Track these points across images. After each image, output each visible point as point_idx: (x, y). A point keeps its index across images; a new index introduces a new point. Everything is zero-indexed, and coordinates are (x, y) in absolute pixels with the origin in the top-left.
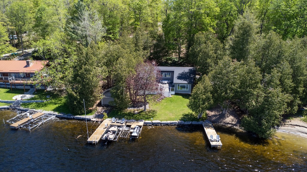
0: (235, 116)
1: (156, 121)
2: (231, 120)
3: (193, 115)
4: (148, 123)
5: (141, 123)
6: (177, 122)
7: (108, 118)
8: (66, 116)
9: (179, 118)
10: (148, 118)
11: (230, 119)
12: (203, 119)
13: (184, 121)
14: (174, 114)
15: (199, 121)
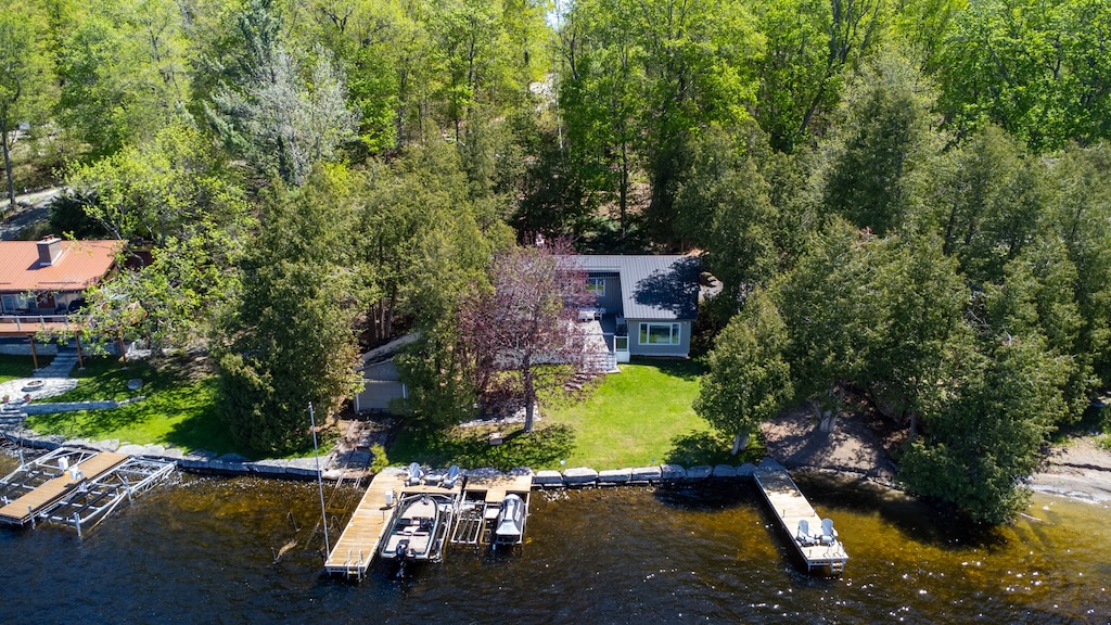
0: (865, 440)
1: (579, 469)
2: (854, 456)
3: (713, 441)
4: (548, 479)
5: (523, 482)
6: (657, 470)
7: (389, 464)
8: (218, 464)
9: (663, 456)
10: (544, 461)
11: (848, 452)
12: (751, 457)
13: (686, 466)
14: (642, 437)
15: (740, 464)
